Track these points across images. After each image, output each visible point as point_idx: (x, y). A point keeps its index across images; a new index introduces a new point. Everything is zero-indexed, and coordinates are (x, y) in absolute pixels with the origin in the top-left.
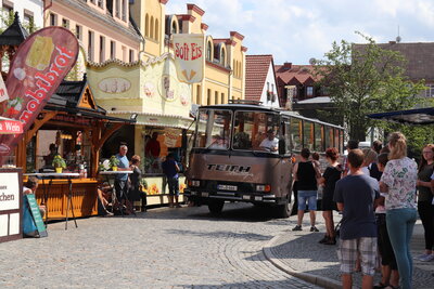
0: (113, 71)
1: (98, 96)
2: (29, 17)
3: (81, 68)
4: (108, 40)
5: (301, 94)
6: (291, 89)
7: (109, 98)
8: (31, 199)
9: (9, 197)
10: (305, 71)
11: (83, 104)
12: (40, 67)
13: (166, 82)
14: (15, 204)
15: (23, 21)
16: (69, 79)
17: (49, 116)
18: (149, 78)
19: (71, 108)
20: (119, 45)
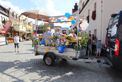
0: (16, 25)
1: (14, 28)
2: (7, 19)
3: (13, 25)
4: (15, 21)
5: (39, 28)
6: (37, 28)
7: (16, 29)
8: (7, 40)
9: (4, 40)
10: (39, 26)
11: (13, 29)
12: (8, 25)
13: (23, 27)
14: (5, 41)
15: (6, 20)
16: (11, 26)
17: (9, 31)
18: (21, 26)
19: (11, 30)
20: (17, 22)
